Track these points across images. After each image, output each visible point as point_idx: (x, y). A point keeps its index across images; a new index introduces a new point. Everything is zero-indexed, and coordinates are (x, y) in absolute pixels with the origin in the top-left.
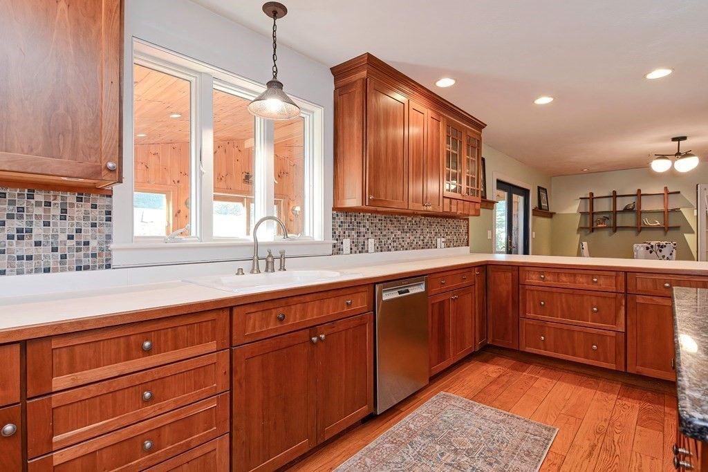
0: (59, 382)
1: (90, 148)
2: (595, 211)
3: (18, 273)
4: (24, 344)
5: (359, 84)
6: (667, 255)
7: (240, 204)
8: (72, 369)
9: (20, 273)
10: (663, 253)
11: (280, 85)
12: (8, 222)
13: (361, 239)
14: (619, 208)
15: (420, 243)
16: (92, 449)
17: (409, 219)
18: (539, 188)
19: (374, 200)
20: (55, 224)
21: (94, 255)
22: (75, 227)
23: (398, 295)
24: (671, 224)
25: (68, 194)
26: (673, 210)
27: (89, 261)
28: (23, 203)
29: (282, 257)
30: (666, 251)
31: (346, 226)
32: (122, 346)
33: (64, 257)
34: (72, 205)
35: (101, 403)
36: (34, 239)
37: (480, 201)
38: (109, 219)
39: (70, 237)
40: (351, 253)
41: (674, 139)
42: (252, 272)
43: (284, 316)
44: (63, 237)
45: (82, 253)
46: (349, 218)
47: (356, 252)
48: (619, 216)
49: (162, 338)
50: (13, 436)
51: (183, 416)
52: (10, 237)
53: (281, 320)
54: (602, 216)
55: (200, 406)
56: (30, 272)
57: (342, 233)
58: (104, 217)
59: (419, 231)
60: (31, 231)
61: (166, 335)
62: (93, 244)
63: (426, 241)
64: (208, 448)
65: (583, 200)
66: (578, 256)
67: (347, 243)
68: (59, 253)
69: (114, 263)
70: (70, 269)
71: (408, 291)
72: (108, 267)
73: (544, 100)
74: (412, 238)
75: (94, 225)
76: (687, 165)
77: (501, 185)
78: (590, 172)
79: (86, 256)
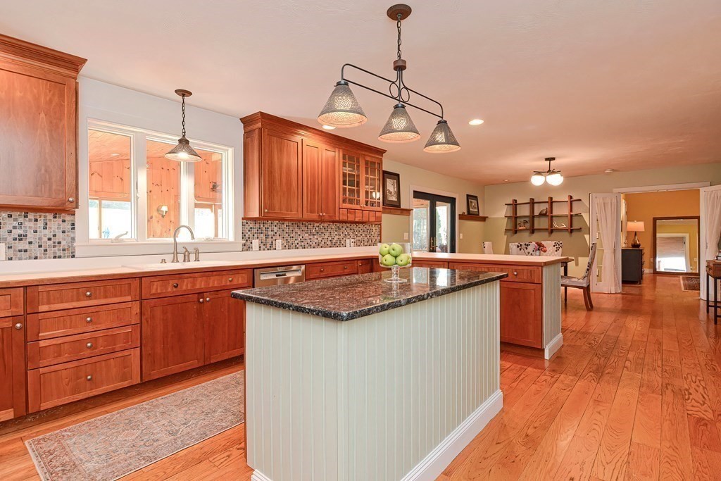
0: (43, 308)
1: (59, 190)
2: (518, 215)
3: (19, 259)
4: (25, 287)
5: (257, 131)
6: (531, 252)
7: (208, 210)
8: (49, 303)
9: (20, 259)
10: (528, 250)
11: (187, 142)
12: (14, 231)
13: (269, 240)
14: (536, 213)
15: (329, 243)
16: (59, 342)
17: (316, 225)
18: (468, 195)
19: (268, 213)
20: (41, 232)
21: (64, 250)
22: (52, 233)
23: (276, 277)
24: (575, 226)
25: (47, 214)
26: (576, 215)
27: (61, 253)
28: (21, 219)
29: (197, 252)
30: (530, 249)
31: (255, 230)
32: (75, 293)
33: (46, 250)
34: (50, 220)
35: (64, 320)
36: (28, 240)
37: (382, 210)
38: (73, 228)
39: (50, 239)
40: (260, 250)
41: (547, 159)
42: (173, 262)
43: (178, 285)
44: (45, 239)
45: (57, 248)
46: (257, 226)
47: (264, 250)
48: (536, 220)
49: (98, 291)
50: (20, 328)
51: (110, 333)
52: (15, 239)
53: (176, 287)
54: (522, 220)
55: (121, 330)
56: (26, 259)
57: (251, 236)
58: (70, 227)
59: (327, 234)
60: (26, 236)
61: (99, 289)
62: (63, 243)
63: (334, 241)
64: (126, 353)
65: (509, 206)
66: (505, 254)
67: (256, 243)
68: (42, 249)
69: (76, 255)
70: (49, 258)
71: (285, 275)
72: (73, 256)
73: (476, 122)
74: (320, 239)
75: (64, 232)
76: (556, 180)
77: (418, 195)
78: (509, 183)
79: (59, 250)
